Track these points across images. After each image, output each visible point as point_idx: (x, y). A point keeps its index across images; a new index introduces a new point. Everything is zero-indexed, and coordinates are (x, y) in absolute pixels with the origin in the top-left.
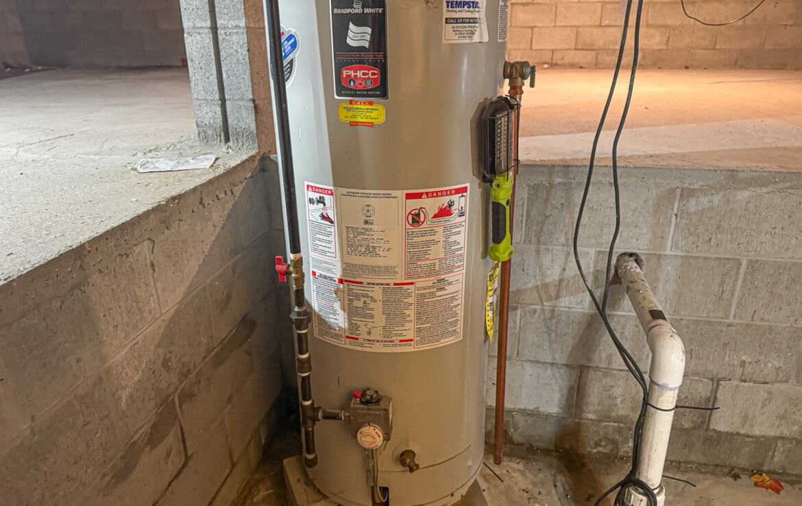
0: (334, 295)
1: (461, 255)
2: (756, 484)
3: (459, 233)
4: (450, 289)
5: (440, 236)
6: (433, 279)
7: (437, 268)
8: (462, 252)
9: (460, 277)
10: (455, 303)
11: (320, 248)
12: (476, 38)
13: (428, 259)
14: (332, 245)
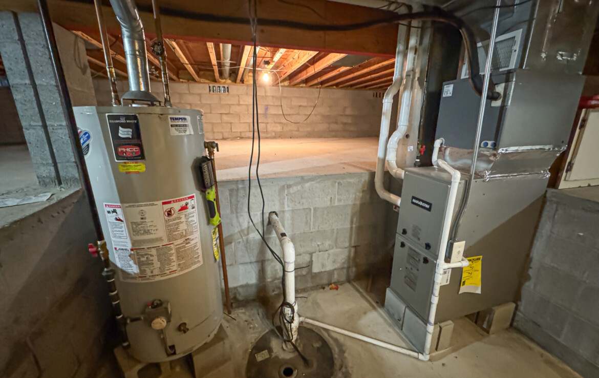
0: (129, 258)
1: (196, 226)
2: (331, 289)
3: (193, 216)
4: (192, 242)
5: (183, 219)
6: (183, 239)
7: (184, 234)
8: (196, 224)
9: (197, 236)
10: (196, 248)
11: (117, 235)
12: (188, 133)
13: (179, 231)
14: (124, 233)
